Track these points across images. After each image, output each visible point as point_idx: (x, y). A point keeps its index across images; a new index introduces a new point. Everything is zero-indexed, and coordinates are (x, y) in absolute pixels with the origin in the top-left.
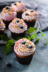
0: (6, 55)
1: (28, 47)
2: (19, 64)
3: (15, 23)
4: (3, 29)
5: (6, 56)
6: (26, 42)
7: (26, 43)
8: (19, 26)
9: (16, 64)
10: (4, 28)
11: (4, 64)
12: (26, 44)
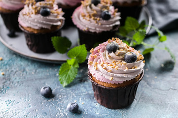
0: (66, 87)
1: (123, 59)
2: (103, 107)
3: (88, 7)
4: (59, 23)
5: (68, 89)
6: (119, 46)
7: (119, 49)
8: (99, 13)
9: (94, 107)
10: (60, 20)
11: (61, 107)
12: (118, 52)
